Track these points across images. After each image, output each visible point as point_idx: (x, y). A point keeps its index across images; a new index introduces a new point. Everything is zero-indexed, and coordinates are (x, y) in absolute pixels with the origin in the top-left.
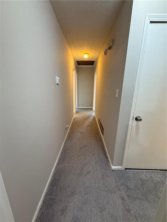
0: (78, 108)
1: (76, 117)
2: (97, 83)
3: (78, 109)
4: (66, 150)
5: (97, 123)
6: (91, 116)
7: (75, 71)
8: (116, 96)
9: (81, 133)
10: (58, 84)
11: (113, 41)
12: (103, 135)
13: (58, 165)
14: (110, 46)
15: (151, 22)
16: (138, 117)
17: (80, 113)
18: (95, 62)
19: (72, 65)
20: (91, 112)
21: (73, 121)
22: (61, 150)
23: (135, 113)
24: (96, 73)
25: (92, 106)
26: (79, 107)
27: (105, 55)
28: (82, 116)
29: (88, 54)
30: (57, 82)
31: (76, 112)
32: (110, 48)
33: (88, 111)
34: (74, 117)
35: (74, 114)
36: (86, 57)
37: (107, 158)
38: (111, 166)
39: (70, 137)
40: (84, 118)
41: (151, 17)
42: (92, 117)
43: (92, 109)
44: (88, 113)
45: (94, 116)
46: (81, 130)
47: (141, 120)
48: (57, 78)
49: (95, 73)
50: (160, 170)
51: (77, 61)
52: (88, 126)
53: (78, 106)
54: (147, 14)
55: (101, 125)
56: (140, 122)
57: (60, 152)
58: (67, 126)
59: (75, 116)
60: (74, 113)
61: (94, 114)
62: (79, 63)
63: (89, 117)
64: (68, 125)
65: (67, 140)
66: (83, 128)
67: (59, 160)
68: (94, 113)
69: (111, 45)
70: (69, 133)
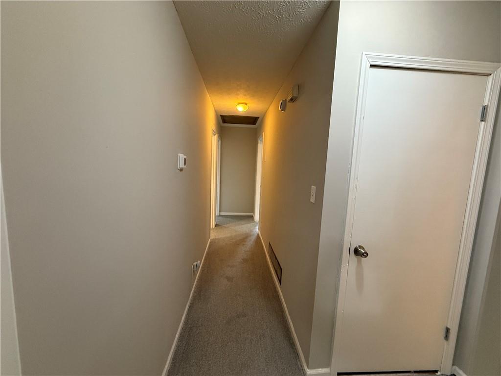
0: (220, 215)
1: (217, 238)
2: (264, 162)
3: (220, 218)
5: (265, 253)
6: (250, 236)
7: (216, 136)
8: (311, 201)
9: (228, 278)
10: (181, 170)
11: (299, 87)
12: (281, 284)
14: (293, 97)
15: (372, 66)
16: (360, 247)
17: (226, 227)
18: (259, 119)
19: (211, 123)
20: (249, 225)
21: (209, 248)
23: (352, 239)
24: (261, 141)
25: (253, 210)
26: (223, 213)
27: (282, 111)
28: (229, 235)
29: (246, 104)
30: (181, 164)
31: (216, 225)
32: (292, 100)
33: (243, 222)
35: (212, 231)
36: (241, 109)
37: (292, 345)
38: (303, 370)
39: (202, 292)
40: (234, 241)
41: (371, 58)
42: (253, 238)
43: (251, 218)
44: (243, 228)
45: (256, 235)
46: (229, 272)
47: (365, 255)
48: (182, 156)
49: (259, 141)
50: (415, 372)
51: (221, 116)
52: (245, 261)
53: (220, 211)
54: (364, 53)
55: (276, 258)
56: (363, 259)
57: (177, 336)
58: (195, 263)
59: (214, 235)
60: (213, 229)
61: (257, 230)
62: (226, 121)
63: (244, 238)
64: (199, 262)
66: (232, 267)
67: (174, 359)
68: (258, 227)
69: (295, 95)
70: (200, 278)
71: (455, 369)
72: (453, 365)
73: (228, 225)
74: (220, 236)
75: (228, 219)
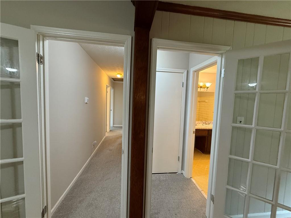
1: (109, 135)
3: (113, 128)
4: (91, 165)
9: (110, 150)
13: (81, 175)
17: (115, 132)
22: (85, 165)
26: (115, 126)
29: (121, 74)
30: (86, 101)
31: (110, 131)
34: (106, 136)
35: (107, 133)
40: (117, 137)
46: (111, 148)
50: (169, 173)
51: (112, 78)
53: (113, 124)
58: (94, 142)
62: (115, 80)
65: (94, 157)
66: (113, 146)
71: (182, 172)
72: (181, 170)
73: (116, 131)
74: (111, 135)
75: (117, 128)
